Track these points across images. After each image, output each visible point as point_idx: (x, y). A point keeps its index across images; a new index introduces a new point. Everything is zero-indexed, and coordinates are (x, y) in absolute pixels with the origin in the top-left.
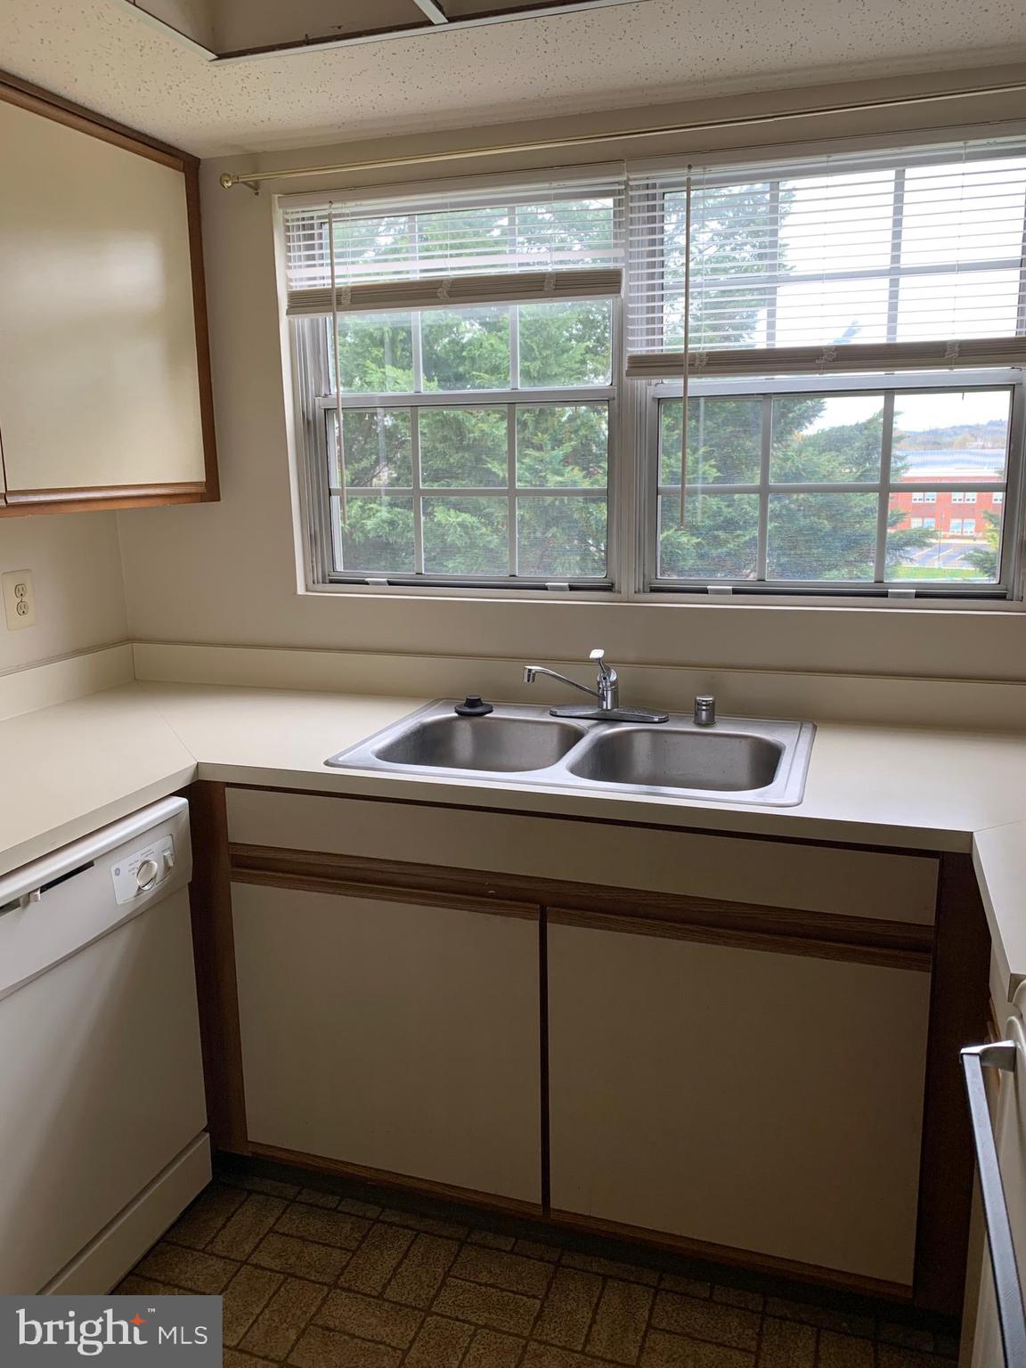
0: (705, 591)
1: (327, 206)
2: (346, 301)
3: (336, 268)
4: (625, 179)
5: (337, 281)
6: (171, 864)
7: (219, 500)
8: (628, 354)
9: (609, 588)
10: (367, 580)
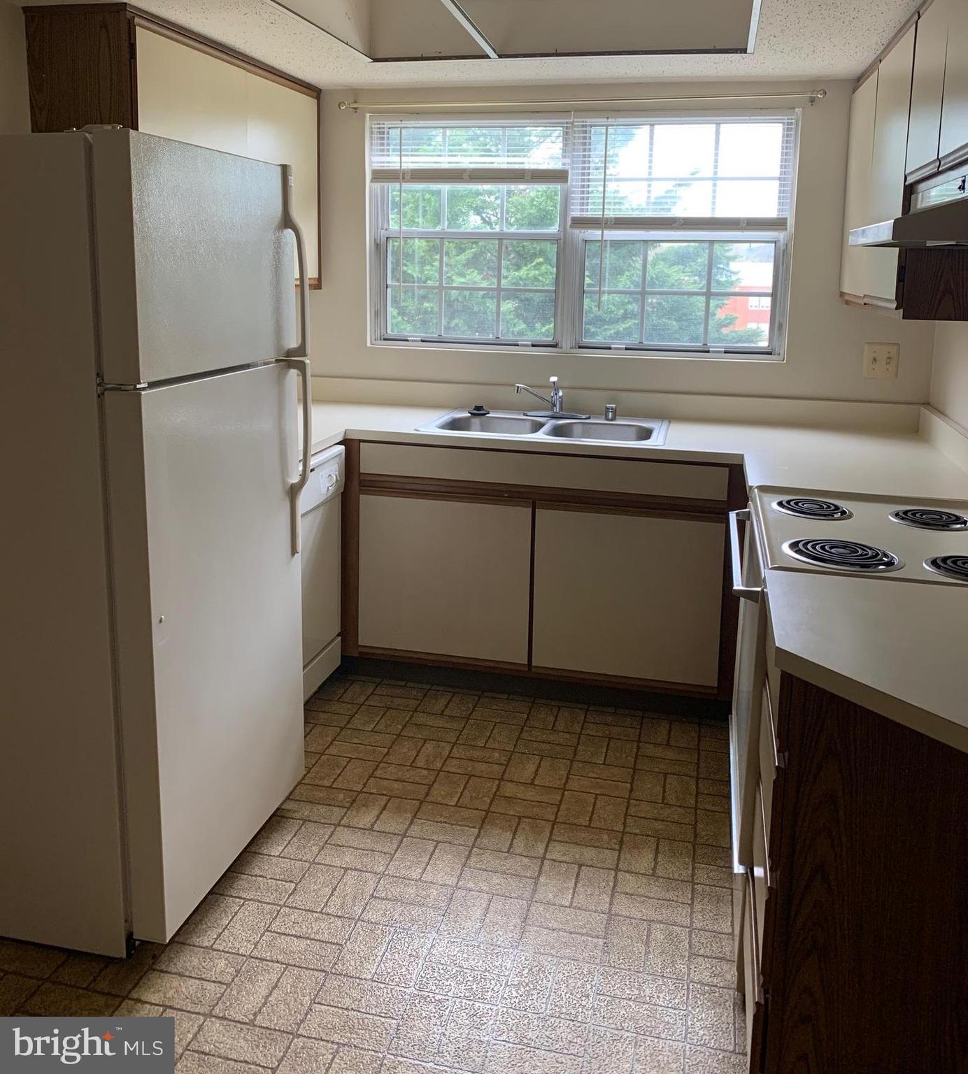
0: (610, 348)
1: (399, 122)
2: (408, 177)
3: (403, 158)
4: (571, 120)
5: (403, 165)
6: (338, 479)
7: (321, 289)
8: (571, 216)
9: (555, 346)
10: (408, 338)
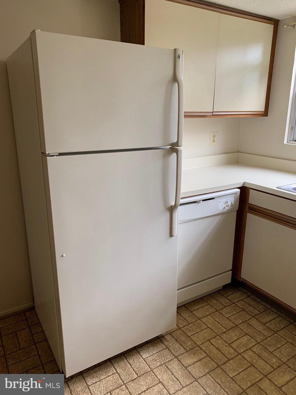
6: (233, 204)
7: (267, 116)
